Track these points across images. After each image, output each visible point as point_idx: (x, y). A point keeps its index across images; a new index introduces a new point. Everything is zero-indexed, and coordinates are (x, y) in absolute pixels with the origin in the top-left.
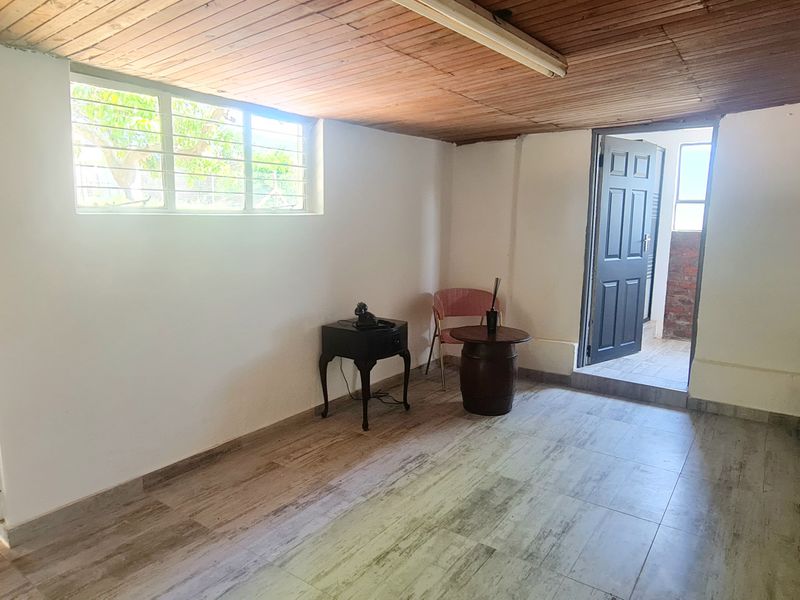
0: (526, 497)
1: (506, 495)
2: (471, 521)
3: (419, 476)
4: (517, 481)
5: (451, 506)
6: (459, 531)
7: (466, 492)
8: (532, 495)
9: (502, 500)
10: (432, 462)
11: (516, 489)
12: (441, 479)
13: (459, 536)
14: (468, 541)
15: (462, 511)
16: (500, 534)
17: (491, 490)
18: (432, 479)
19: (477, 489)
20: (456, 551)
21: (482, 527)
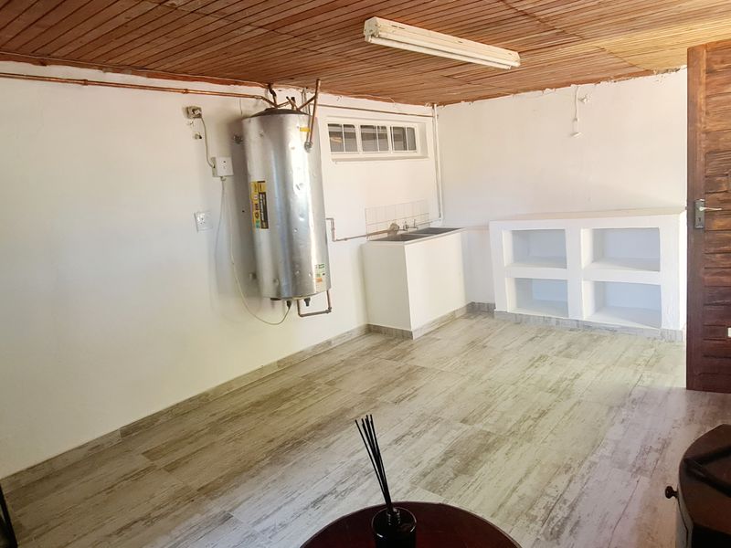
0: (420, 469)
1: (442, 468)
2: (479, 442)
3: (543, 493)
4: (425, 488)
5: (499, 455)
6: (489, 433)
7: (484, 471)
8: (415, 470)
9: (448, 463)
10: (533, 519)
11: (429, 478)
12: (514, 490)
13: (488, 430)
14: (481, 427)
15: (487, 450)
16: (454, 433)
17: (456, 476)
18: (526, 489)
19: (472, 475)
20: (490, 420)
21: (469, 438)
